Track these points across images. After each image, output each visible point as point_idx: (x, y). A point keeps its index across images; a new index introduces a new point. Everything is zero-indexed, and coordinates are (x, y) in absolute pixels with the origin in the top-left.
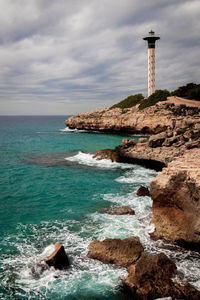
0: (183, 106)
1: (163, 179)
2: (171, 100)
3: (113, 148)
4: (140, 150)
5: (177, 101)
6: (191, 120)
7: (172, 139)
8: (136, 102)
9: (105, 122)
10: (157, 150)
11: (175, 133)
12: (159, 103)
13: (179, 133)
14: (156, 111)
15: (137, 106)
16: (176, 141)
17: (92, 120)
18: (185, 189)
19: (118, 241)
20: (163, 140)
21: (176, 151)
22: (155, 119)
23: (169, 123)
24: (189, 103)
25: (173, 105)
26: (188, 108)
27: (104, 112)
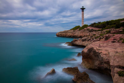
0: (92, 30)
1: (85, 50)
2: (89, 28)
3: (70, 42)
4: (79, 42)
5: (90, 28)
6: (94, 33)
7: (89, 39)
8: (78, 28)
9: (68, 34)
10: (84, 42)
11: (90, 37)
12: (85, 29)
13: (91, 37)
14: (84, 31)
15: (78, 29)
16: (90, 39)
17: (64, 34)
18: (92, 53)
19: (71, 68)
20: (86, 39)
21: (90, 42)
22: (84, 33)
23: (88, 34)
24: (94, 29)
25: (89, 29)
26: (94, 30)
27: (68, 31)
